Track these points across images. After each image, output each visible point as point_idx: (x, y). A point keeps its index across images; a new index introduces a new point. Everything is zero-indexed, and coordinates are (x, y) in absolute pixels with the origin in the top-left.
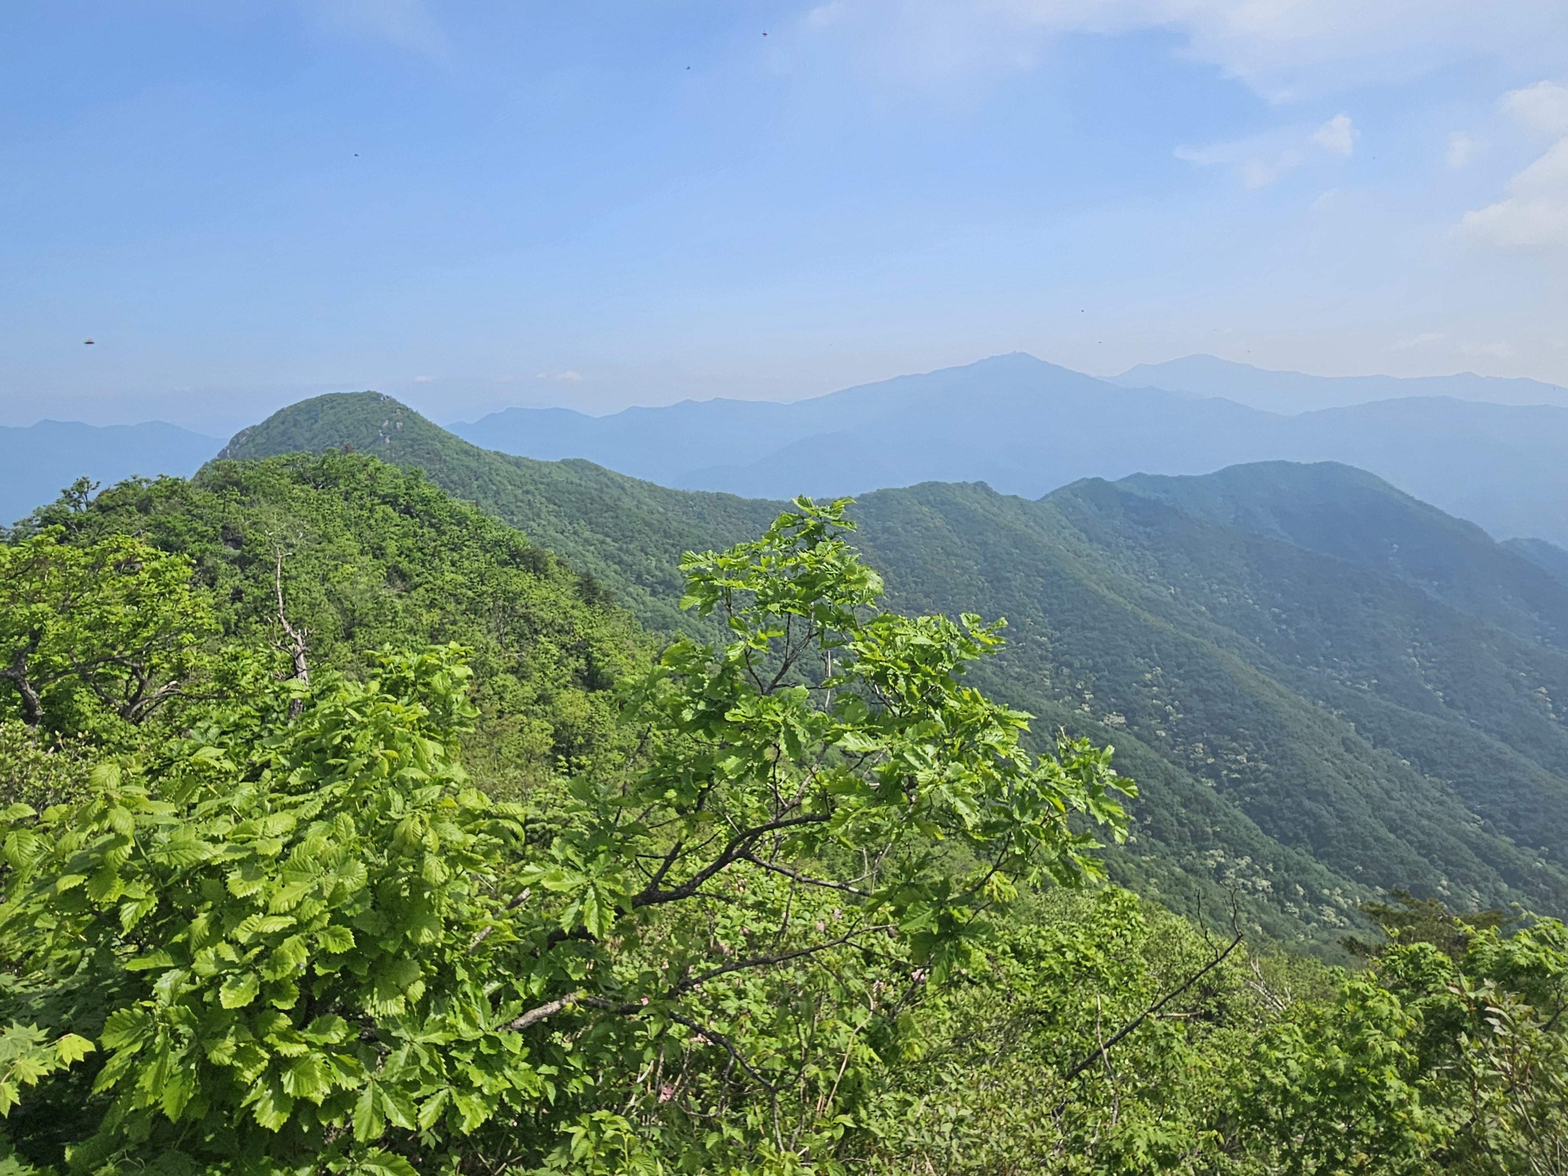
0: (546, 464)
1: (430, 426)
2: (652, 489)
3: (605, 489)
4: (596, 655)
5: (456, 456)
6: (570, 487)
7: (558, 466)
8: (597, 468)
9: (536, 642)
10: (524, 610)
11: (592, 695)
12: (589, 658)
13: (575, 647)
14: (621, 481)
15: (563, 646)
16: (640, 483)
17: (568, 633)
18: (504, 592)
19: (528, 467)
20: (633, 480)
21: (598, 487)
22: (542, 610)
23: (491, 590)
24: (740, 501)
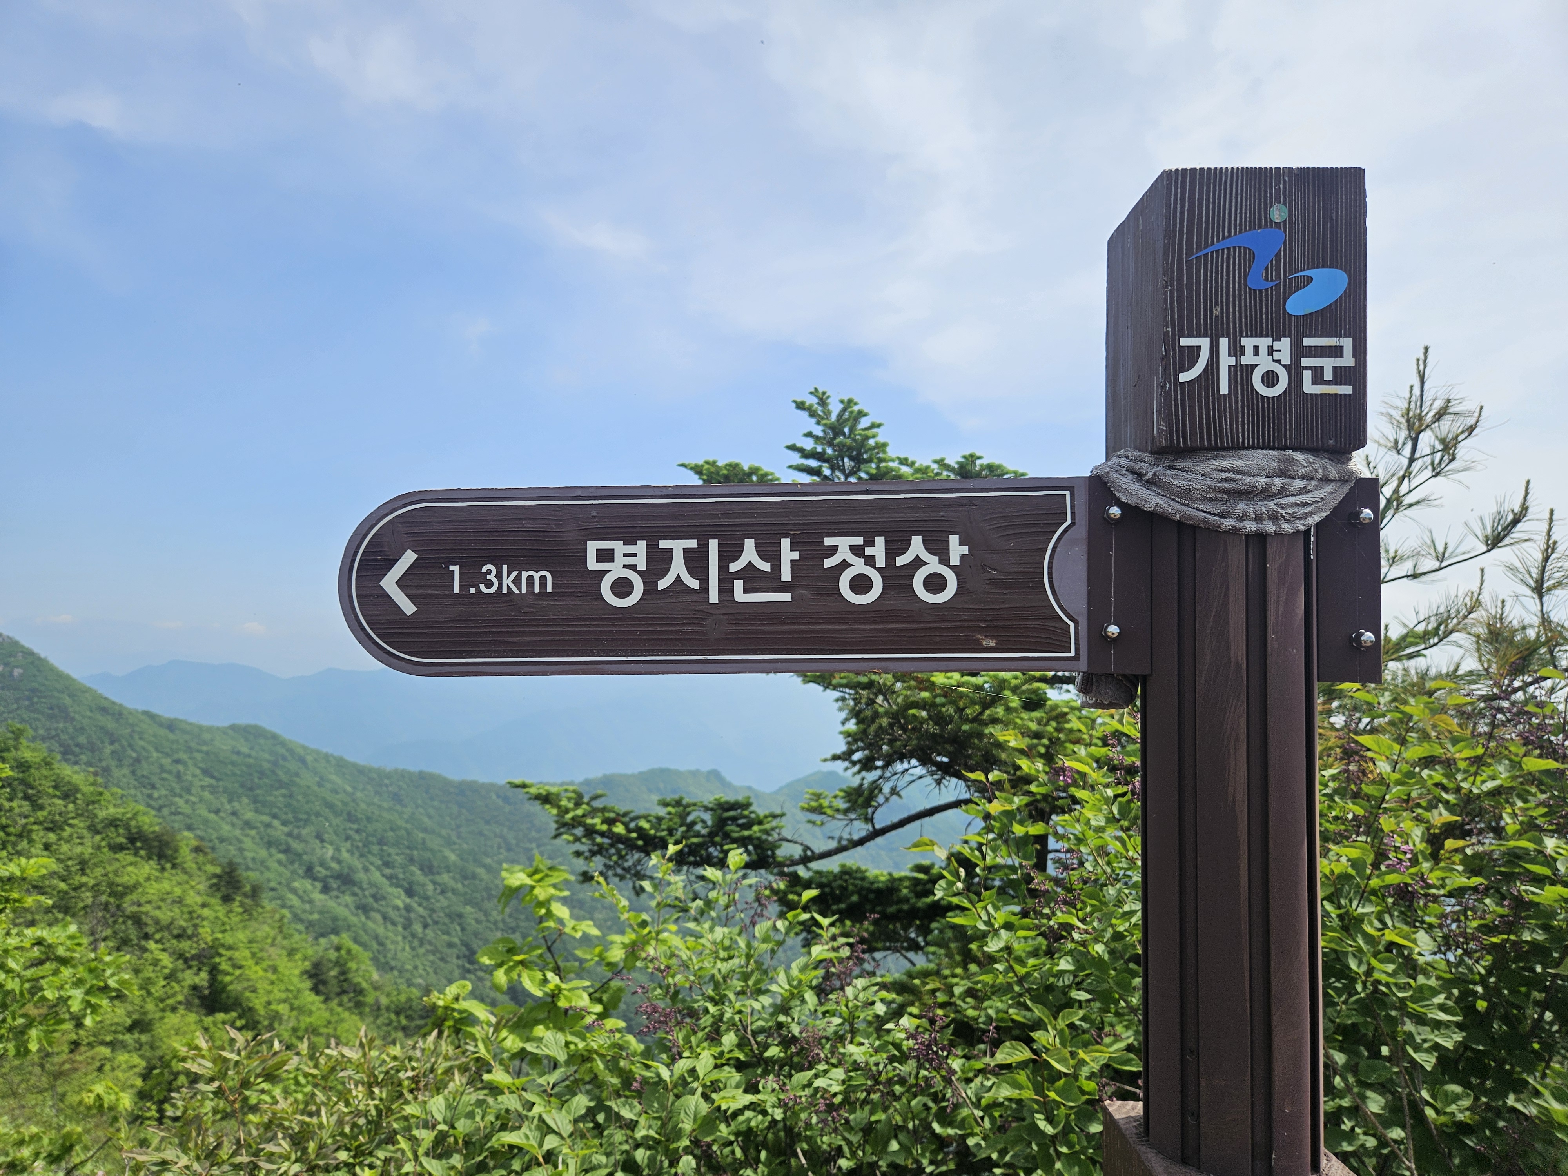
0: (210, 729)
1: (61, 676)
2: (341, 765)
3: (281, 762)
4: (224, 966)
5: (88, 713)
6: (235, 758)
7: (224, 731)
8: (274, 737)
9: (144, 950)
10: (135, 909)
11: (209, 1020)
12: (214, 971)
13: (197, 957)
14: (302, 753)
15: (181, 956)
16: (327, 757)
17: (190, 938)
18: (111, 884)
19: (184, 731)
20: (318, 752)
21: (272, 759)
22: (159, 908)
23: (92, 882)
24: (446, 782)
